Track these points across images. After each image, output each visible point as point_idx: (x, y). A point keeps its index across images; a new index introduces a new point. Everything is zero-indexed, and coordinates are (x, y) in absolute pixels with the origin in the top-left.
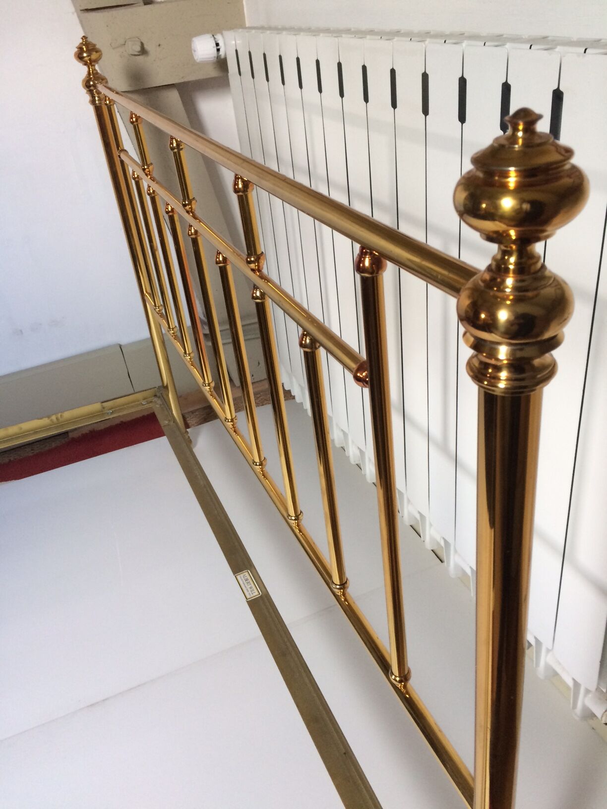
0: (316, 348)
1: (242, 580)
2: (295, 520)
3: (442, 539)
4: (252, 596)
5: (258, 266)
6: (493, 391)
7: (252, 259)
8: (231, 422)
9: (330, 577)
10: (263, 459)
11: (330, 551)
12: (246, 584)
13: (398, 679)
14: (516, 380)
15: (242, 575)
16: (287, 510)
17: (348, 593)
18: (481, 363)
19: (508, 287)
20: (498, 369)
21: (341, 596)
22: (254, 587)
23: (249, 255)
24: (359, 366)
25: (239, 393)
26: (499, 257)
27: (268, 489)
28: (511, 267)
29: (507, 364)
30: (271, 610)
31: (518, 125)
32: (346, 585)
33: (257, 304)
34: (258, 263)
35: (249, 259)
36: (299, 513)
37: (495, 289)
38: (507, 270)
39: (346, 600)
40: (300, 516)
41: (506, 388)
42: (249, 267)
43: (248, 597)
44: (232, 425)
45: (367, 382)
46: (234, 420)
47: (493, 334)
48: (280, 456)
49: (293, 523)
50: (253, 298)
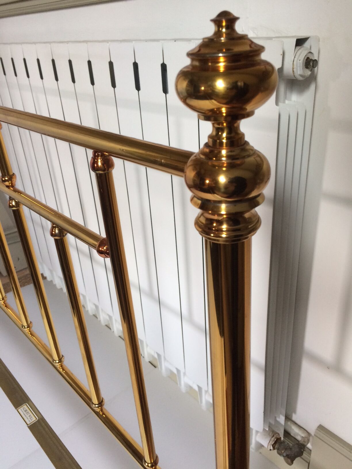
0: (64, 236)
1: (22, 412)
2: (59, 362)
3: (155, 353)
4: (31, 421)
5: (12, 183)
6: (218, 240)
7: (6, 178)
8: (2, 300)
9: (90, 400)
10: (29, 323)
11: (88, 382)
12: (26, 414)
13: (150, 465)
14: (234, 230)
15: (22, 408)
16: (51, 356)
17: (105, 409)
18: (207, 219)
19: (223, 157)
20: (220, 223)
21: (99, 412)
22: (32, 415)
23: (3, 176)
24: (100, 243)
25: (7, 280)
26: (214, 133)
27: (36, 343)
28: (224, 141)
29: (226, 218)
30: (47, 429)
31: (222, 22)
32: (103, 403)
33: (14, 211)
34: (11, 181)
35: (3, 179)
36: (61, 357)
37: (214, 159)
38: (221, 143)
39: (103, 414)
40: (62, 359)
41: (226, 238)
42: (4, 184)
43: (28, 423)
44: (3, 302)
45: (108, 254)
46: (5, 298)
47: (216, 195)
48: (43, 318)
49: (58, 365)
50: (10, 207)
